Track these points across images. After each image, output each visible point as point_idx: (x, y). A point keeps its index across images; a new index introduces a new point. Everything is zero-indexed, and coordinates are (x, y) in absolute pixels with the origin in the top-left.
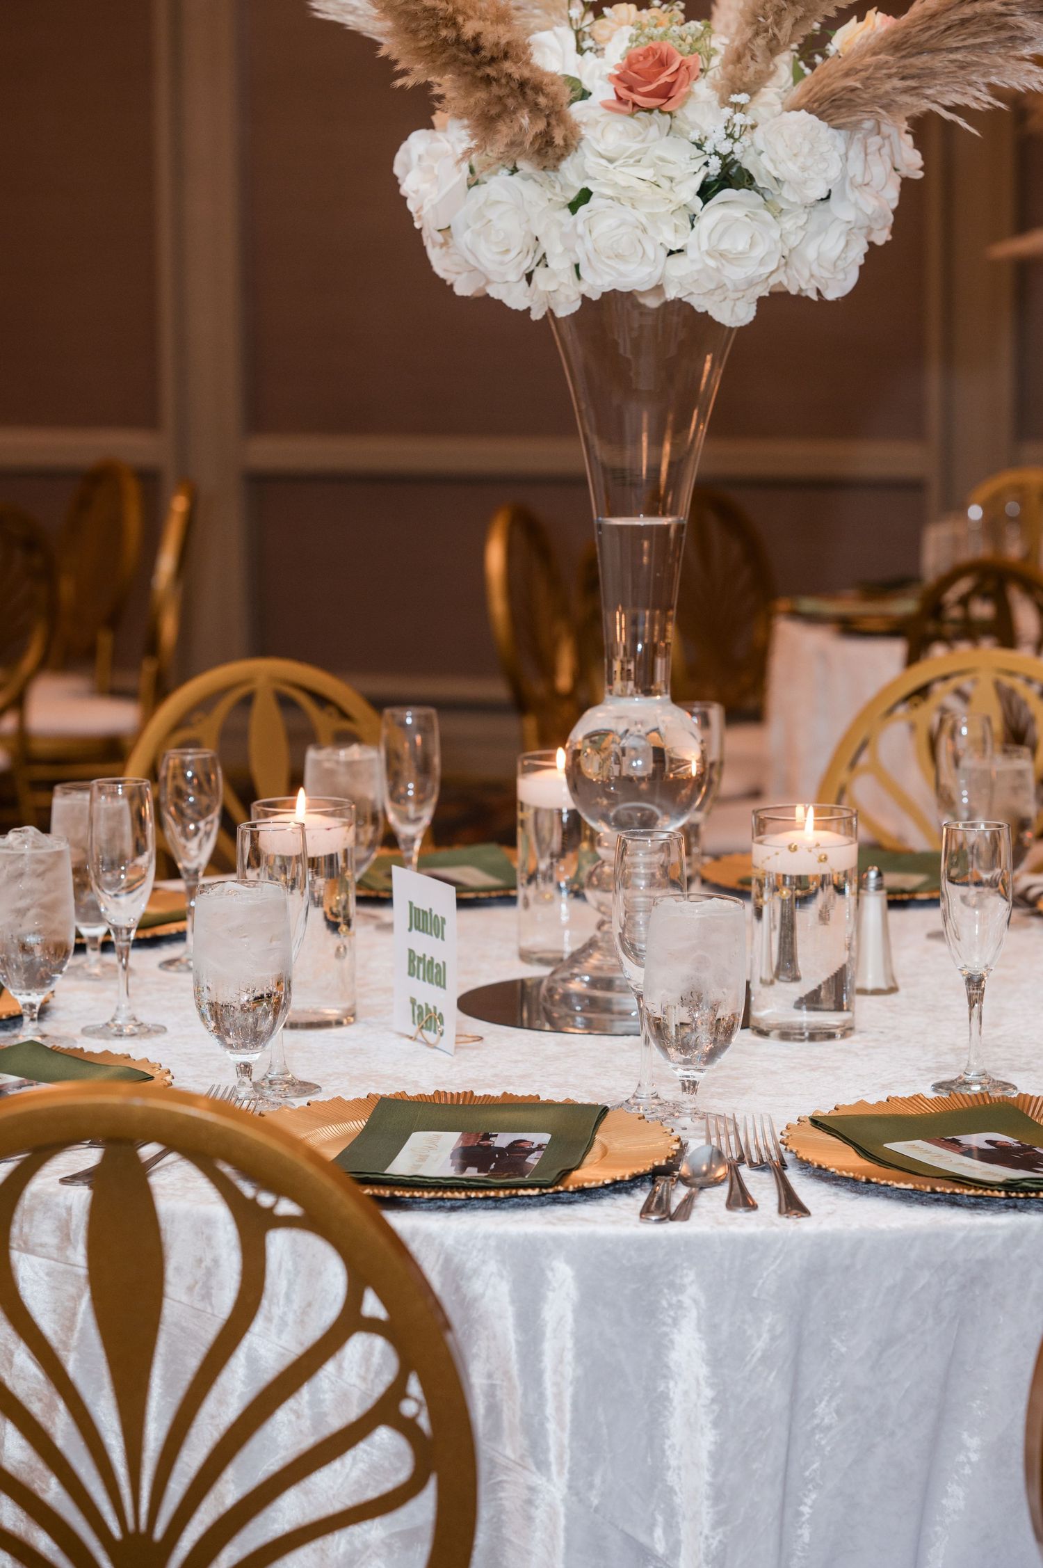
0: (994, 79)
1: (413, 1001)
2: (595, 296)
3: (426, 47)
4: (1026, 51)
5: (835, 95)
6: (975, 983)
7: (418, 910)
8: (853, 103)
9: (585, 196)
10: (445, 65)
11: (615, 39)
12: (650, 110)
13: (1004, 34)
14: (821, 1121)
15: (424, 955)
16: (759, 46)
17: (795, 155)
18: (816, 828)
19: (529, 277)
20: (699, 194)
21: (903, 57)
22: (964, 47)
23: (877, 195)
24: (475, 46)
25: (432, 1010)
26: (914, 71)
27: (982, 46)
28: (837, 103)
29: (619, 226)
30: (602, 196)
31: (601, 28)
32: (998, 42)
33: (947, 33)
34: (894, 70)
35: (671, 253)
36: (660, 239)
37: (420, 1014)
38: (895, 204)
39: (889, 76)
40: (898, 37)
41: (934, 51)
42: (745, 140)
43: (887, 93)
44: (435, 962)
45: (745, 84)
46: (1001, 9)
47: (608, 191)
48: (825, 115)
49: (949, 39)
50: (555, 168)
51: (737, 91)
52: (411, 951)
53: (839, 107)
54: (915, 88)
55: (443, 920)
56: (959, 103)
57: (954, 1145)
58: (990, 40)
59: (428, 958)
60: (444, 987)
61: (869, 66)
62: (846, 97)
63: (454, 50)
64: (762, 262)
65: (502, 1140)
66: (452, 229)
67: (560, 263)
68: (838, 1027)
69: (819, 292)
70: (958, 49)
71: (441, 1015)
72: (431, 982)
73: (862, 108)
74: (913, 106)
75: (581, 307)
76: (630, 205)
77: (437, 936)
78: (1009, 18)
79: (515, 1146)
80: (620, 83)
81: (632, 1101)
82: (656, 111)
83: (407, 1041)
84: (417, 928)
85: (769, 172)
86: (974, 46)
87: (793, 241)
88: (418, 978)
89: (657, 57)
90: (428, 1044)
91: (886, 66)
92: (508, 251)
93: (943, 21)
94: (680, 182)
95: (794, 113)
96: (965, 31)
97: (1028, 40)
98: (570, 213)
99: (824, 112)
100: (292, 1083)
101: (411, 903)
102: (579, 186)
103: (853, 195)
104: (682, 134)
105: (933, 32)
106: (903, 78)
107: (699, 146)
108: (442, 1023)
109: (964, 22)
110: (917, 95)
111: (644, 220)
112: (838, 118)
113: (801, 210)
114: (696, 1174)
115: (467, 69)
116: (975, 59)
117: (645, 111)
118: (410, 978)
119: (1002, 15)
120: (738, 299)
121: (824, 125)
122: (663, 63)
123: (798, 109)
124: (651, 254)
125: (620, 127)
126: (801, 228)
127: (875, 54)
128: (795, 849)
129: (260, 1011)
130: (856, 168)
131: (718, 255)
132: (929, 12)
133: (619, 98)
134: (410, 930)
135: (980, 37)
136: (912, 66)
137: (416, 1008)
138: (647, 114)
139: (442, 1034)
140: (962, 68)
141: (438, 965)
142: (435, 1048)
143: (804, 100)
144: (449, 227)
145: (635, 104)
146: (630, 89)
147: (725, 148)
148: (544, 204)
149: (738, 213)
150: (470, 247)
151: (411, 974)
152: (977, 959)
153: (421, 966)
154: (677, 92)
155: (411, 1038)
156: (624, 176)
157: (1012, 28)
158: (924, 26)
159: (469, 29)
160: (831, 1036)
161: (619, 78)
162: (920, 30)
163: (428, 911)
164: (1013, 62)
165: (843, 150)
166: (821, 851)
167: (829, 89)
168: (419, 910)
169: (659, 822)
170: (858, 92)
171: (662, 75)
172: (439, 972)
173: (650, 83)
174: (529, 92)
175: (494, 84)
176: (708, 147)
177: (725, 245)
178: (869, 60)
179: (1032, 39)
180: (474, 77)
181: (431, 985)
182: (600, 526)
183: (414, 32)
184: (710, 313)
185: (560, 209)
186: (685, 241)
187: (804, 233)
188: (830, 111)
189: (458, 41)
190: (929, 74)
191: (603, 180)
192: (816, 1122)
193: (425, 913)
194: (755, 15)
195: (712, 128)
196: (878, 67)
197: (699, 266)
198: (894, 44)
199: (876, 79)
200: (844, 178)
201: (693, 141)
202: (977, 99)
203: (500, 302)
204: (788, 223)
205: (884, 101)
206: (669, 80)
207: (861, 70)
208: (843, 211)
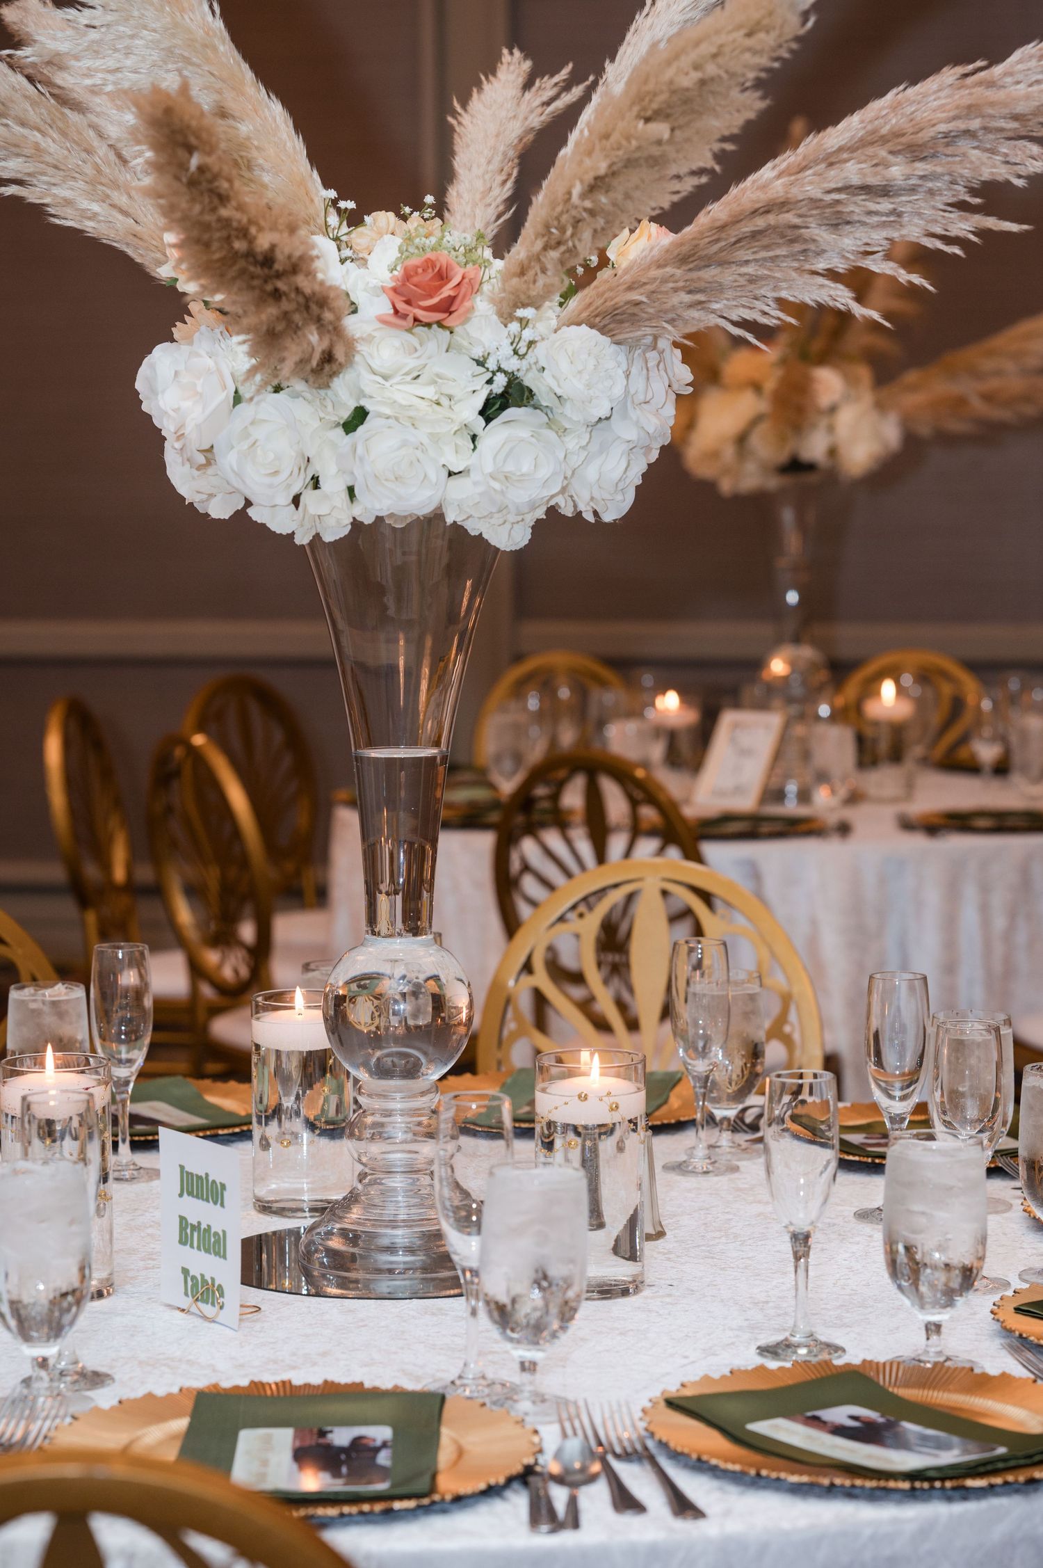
0: (784, 294)
1: (185, 1271)
2: (368, 520)
3: (218, 260)
4: (821, 265)
5: (617, 309)
6: (801, 1242)
7: (190, 1174)
8: (637, 318)
9: (360, 416)
10: (234, 279)
11: (377, 250)
12: (428, 325)
13: (797, 247)
14: (676, 1402)
15: (199, 1223)
16: (552, 259)
17: (580, 372)
18: (602, 1075)
19: (296, 500)
20: (482, 413)
21: (690, 270)
22: (756, 260)
23: (657, 412)
24: (268, 260)
25: (210, 1282)
26: (702, 285)
27: (773, 259)
28: (618, 317)
29: (399, 448)
30: (380, 415)
31: (360, 237)
32: (793, 256)
33: (738, 245)
34: (681, 284)
35: (450, 474)
36: (443, 461)
37: (195, 1285)
38: (672, 422)
39: (676, 290)
40: (685, 249)
41: (723, 263)
42: (530, 358)
43: (673, 308)
44: (213, 1230)
45: (529, 297)
46: (797, 221)
47: (387, 411)
48: (606, 329)
49: (738, 253)
50: (328, 386)
51: (520, 305)
52: (182, 1219)
53: (622, 322)
54: (701, 303)
55: (223, 1187)
56: (748, 318)
57: (816, 1422)
58: (784, 253)
59: (203, 1226)
60: (224, 1257)
61: (655, 279)
62: (629, 311)
63: (242, 263)
64: (545, 483)
65: (341, 1437)
66: (215, 450)
67: (333, 485)
68: (630, 1282)
69: (596, 513)
70: (747, 262)
71: (220, 1287)
72: (207, 1251)
73: (647, 323)
74: (700, 320)
75: (351, 531)
76: (410, 425)
77: (215, 1203)
78: (803, 231)
79: (357, 1443)
80: (398, 296)
81: (458, 1382)
82: (435, 326)
83: (178, 1312)
84: (190, 1194)
85: (551, 389)
86: (764, 259)
87: (575, 461)
88: (192, 1246)
89: (436, 270)
90: (205, 1318)
91: (671, 279)
92: (276, 473)
93: (733, 234)
94: (460, 401)
95: (573, 328)
96: (756, 244)
97: (821, 252)
98: (344, 433)
99: (605, 326)
100: (83, 1374)
101: (182, 1167)
102: (352, 405)
103: (634, 414)
104: (459, 349)
105: (723, 244)
106: (690, 292)
107: (480, 363)
108: (222, 1295)
109: (755, 235)
110: (703, 309)
111: (425, 440)
112: (620, 333)
113: (584, 429)
114: (568, 1471)
115: (256, 282)
116: (766, 272)
117: (423, 326)
118: (182, 1247)
119: (796, 227)
120: (518, 522)
121: (605, 340)
122: (442, 276)
123: (579, 324)
124: (433, 476)
125: (397, 343)
126: (583, 448)
127: (659, 266)
128: (586, 1098)
129: (65, 1304)
130: (638, 384)
131: (504, 479)
132: (718, 224)
133: (396, 312)
134: (181, 1195)
135: (773, 250)
136: (699, 279)
137: (189, 1279)
138: (426, 329)
139: (221, 1308)
140: (751, 281)
141: (216, 1234)
142: (214, 1322)
143: (585, 315)
144: (212, 447)
145: (416, 320)
146: (408, 302)
147: (512, 364)
148: (316, 424)
149: (524, 433)
150: (235, 468)
151: (183, 1241)
152: (801, 1215)
153: (196, 1234)
154: (459, 305)
155: (183, 1310)
156: (404, 393)
157: (806, 241)
158: (713, 238)
159: (264, 241)
160: (625, 1292)
161: (395, 290)
162: (709, 243)
163: (204, 1176)
164: (807, 276)
165: (624, 367)
166: (612, 1099)
167: (613, 303)
168: (192, 1174)
169: (423, 1069)
170: (643, 306)
171: (443, 290)
172: (217, 1242)
173: (431, 297)
174: (314, 307)
175: (284, 298)
176: (491, 364)
177: (509, 467)
178: (655, 273)
179: (824, 251)
180: (263, 291)
181: (207, 1255)
182: (359, 759)
183: (207, 245)
184: (485, 536)
185: (331, 428)
186: (468, 463)
187: (586, 453)
188: (611, 326)
189: (250, 254)
190: (717, 289)
191: (379, 399)
192: (672, 1404)
193: (199, 1178)
194: (547, 227)
195: (495, 344)
196: (664, 281)
197: (481, 489)
198: (680, 257)
199: (661, 292)
200: (626, 397)
201: (476, 358)
202: (765, 313)
203: (263, 525)
204: (572, 443)
205: (670, 316)
206: (452, 293)
207: (645, 284)
208: (626, 431)
